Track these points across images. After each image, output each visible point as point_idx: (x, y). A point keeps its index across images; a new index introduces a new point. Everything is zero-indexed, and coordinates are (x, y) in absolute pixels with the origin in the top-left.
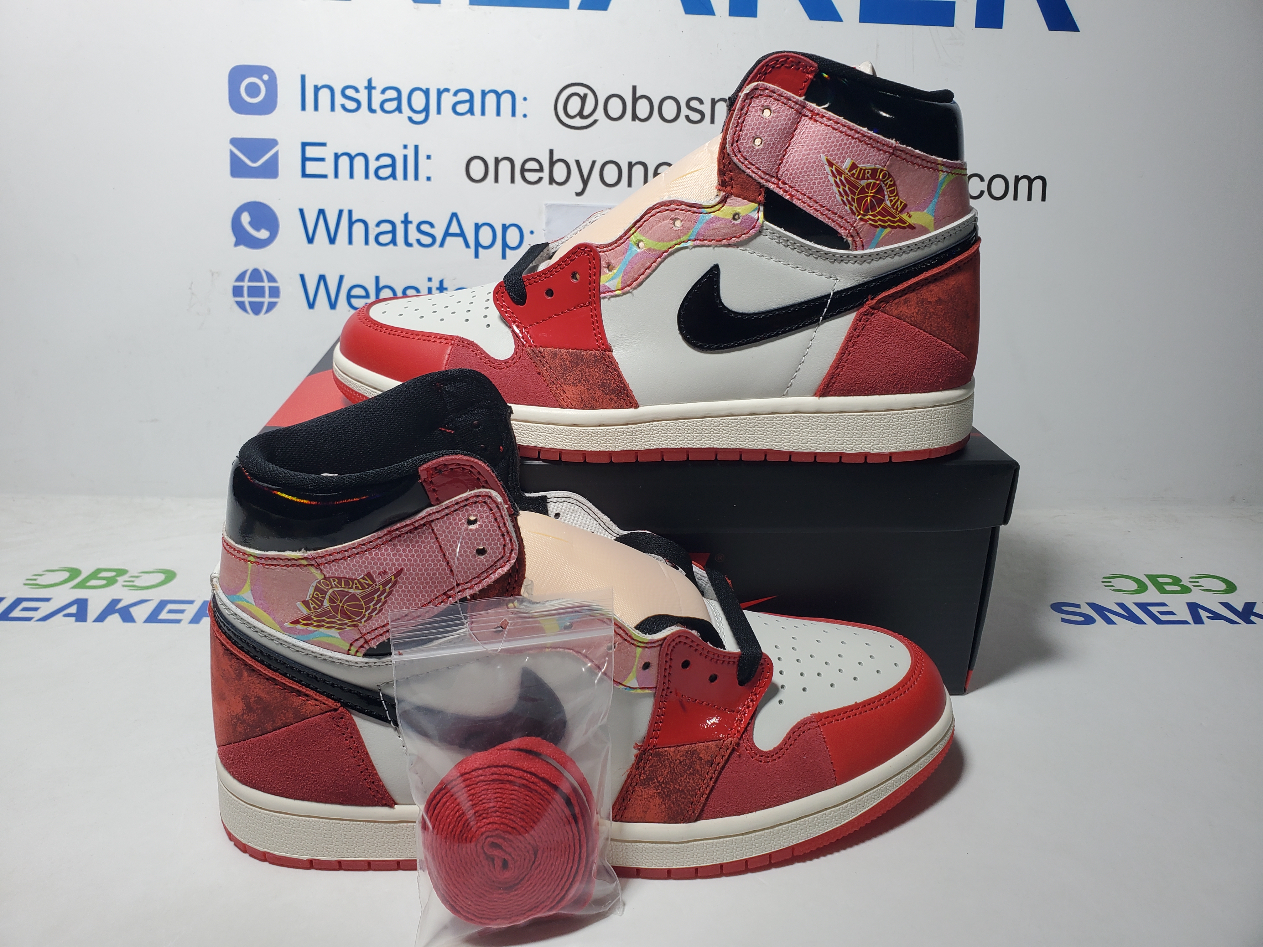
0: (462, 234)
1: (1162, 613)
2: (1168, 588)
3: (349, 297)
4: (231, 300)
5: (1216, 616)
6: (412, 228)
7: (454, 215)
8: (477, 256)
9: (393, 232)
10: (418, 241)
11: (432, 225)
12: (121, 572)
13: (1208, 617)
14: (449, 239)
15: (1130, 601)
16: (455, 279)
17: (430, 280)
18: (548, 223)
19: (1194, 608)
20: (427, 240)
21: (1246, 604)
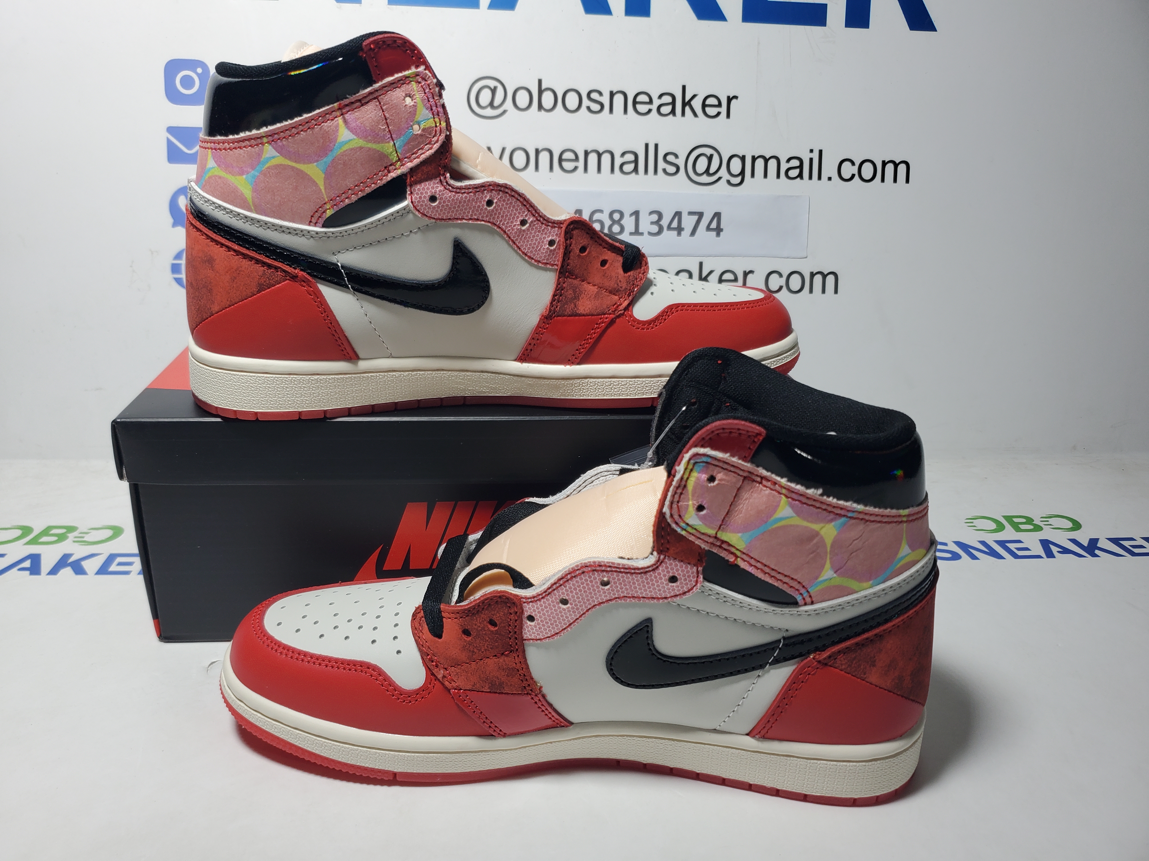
1: (1019, 549)
2: (1022, 527)
4: (170, 277)
5: (1065, 551)
12: (71, 529)
13: (1058, 552)
15: (991, 539)
19: (1046, 544)
21: (1091, 540)
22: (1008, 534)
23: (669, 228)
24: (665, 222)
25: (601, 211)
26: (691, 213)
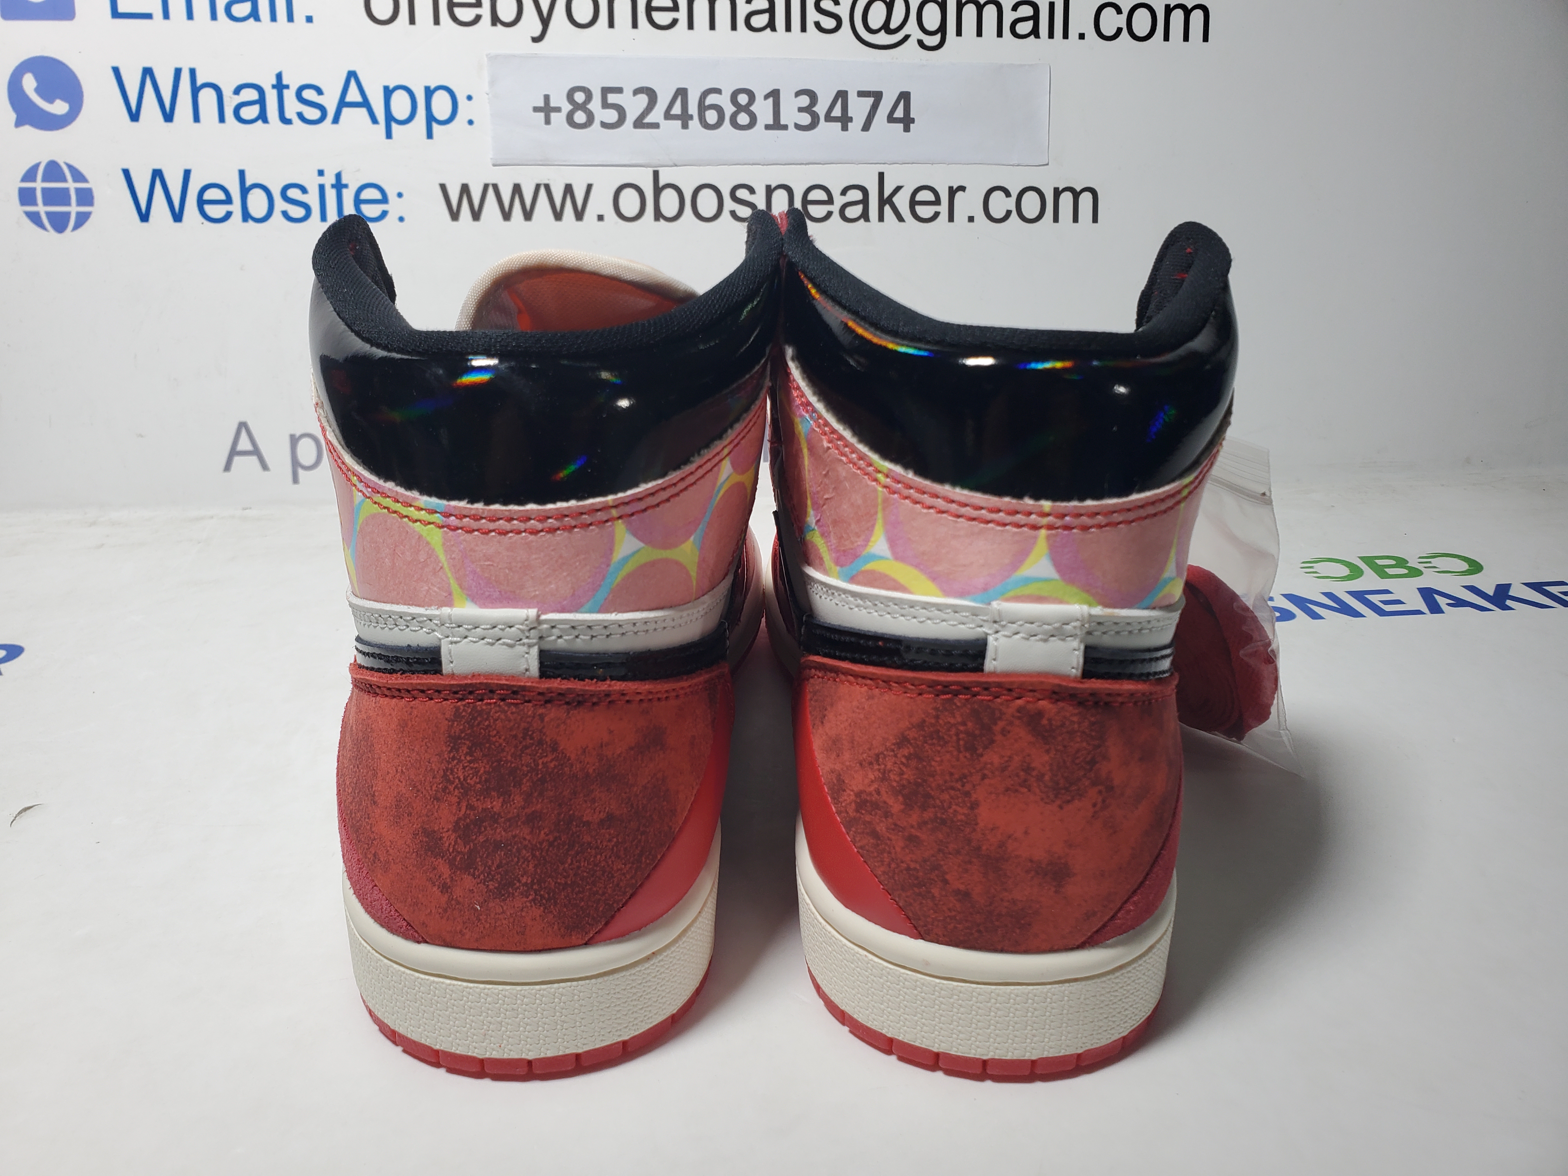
0: (365, 103)
1: (1386, 603)
2: (1391, 571)
3: (201, 202)
4: (18, 210)
5: (1459, 603)
6: (289, 95)
7: (352, 75)
8: (389, 135)
9: (261, 101)
10: (300, 116)
11: (319, 91)
13: (1449, 604)
14: (345, 111)
15: (1341, 590)
16: (358, 170)
17: (321, 173)
18: (492, 83)
19: (1428, 594)
20: (312, 114)
21: (1498, 586)
22: (1369, 581)
23: (829, 118)
24: (821, 109)
25: (718, 91)
26: (861, 94)
